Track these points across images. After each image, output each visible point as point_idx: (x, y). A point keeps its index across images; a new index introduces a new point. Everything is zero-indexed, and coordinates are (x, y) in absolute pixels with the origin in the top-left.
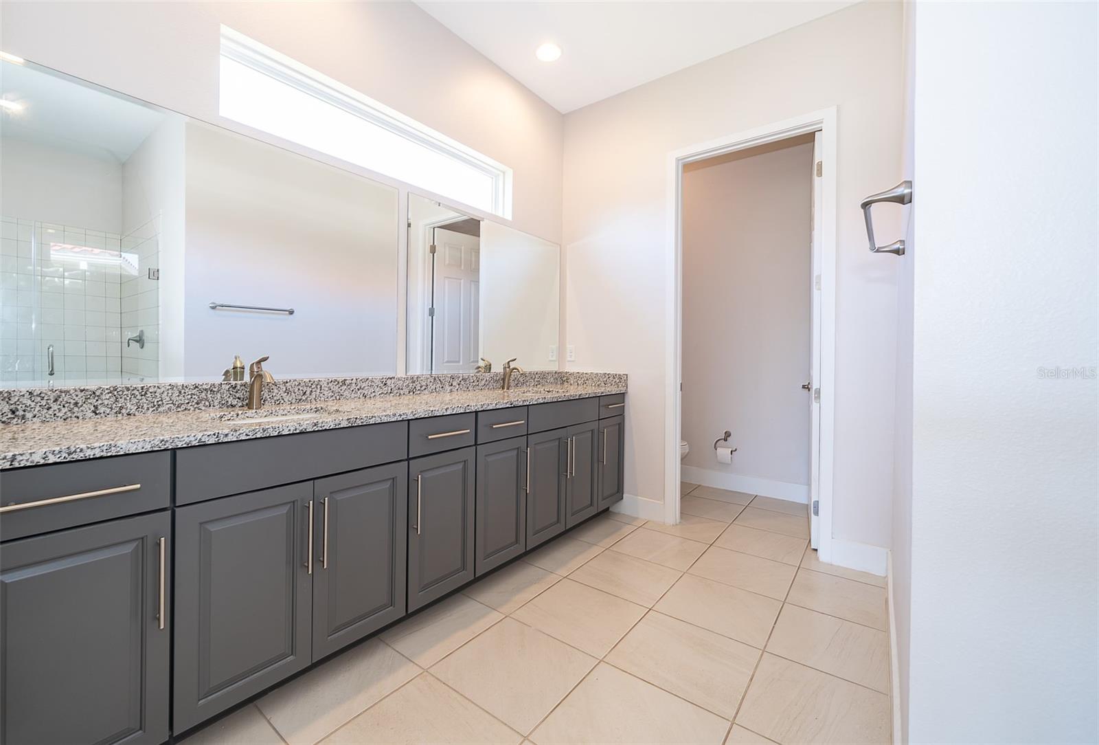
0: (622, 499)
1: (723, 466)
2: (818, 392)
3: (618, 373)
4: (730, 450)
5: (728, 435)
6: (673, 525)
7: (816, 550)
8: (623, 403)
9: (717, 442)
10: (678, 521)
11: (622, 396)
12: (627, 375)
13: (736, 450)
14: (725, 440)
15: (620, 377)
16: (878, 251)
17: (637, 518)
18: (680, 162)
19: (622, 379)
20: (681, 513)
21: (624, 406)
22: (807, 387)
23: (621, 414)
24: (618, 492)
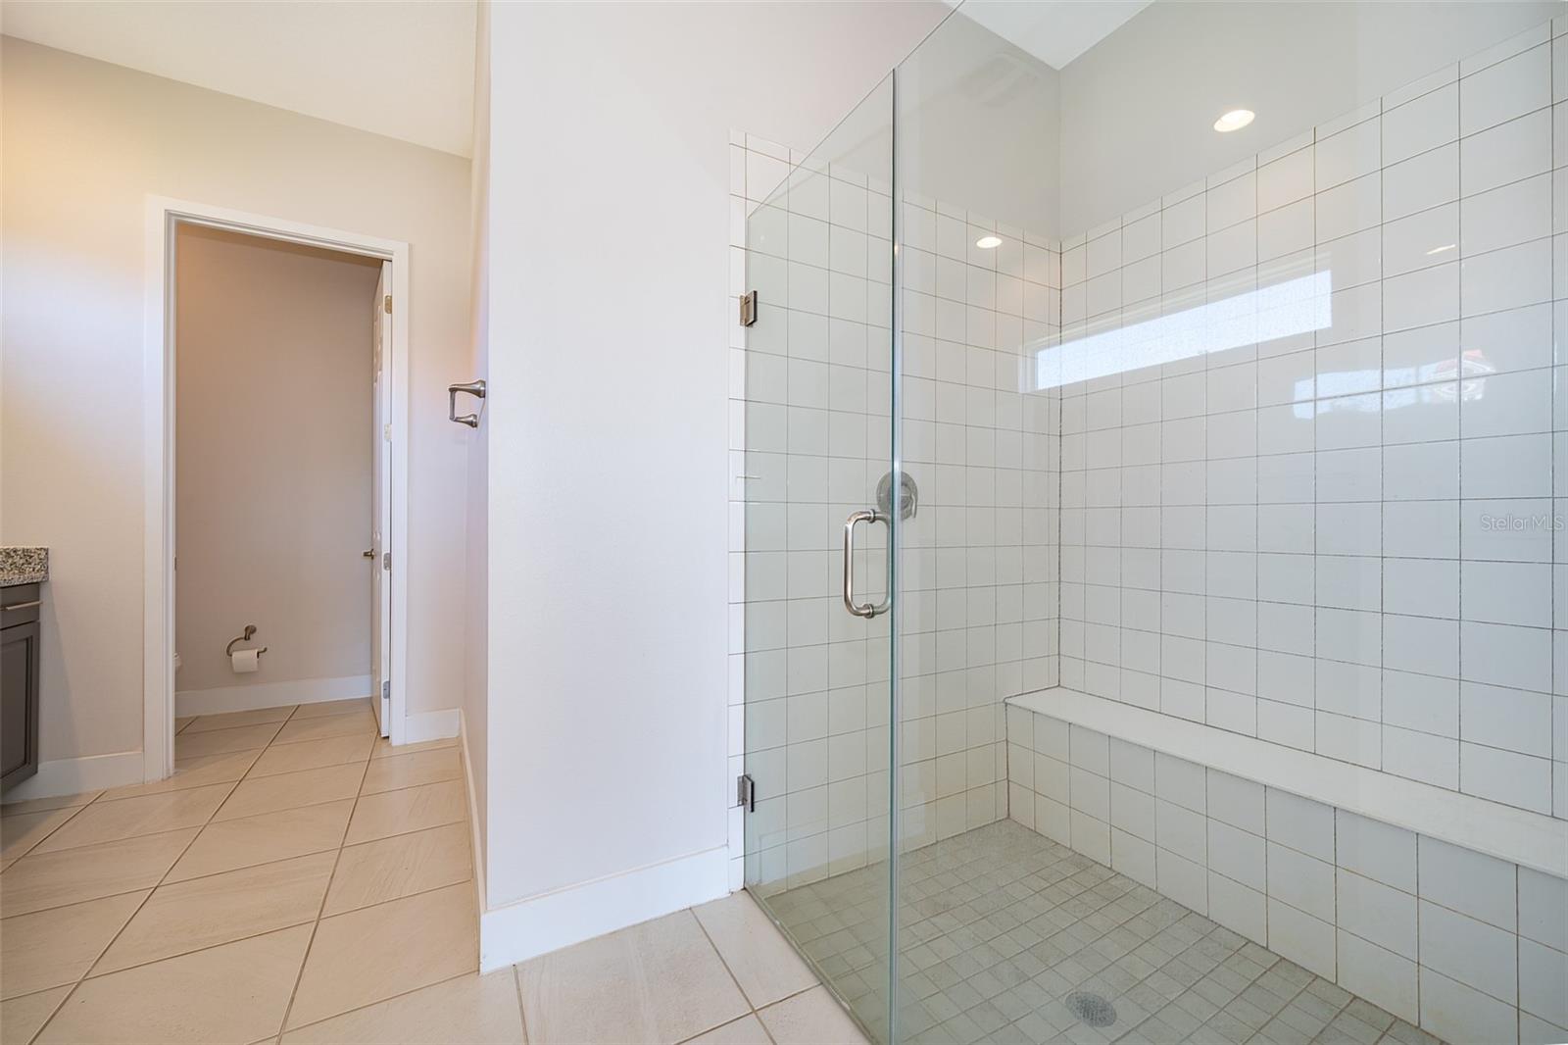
0: (36, 772)
1: (244, 676)
2: (389, 557)
3: (20, 547)
4: (256, 651)
5: (250, 631)
6: (163, 780)
7: (388, 737)
8: (38, 600)
9: (233, 642)
10: (172, 772)
11: (34, 588)
12: (46, 550)
13: (265, 650)
14: (247, 638)
15: (27, 554)
16: (456, 421)
17: (78, 795)
18: (173, 218)
19: (38, 558)
20: (176, 760)
21: (38, 605)
22: (370, 555)
23: (33, 620)
24: (25, 762)
